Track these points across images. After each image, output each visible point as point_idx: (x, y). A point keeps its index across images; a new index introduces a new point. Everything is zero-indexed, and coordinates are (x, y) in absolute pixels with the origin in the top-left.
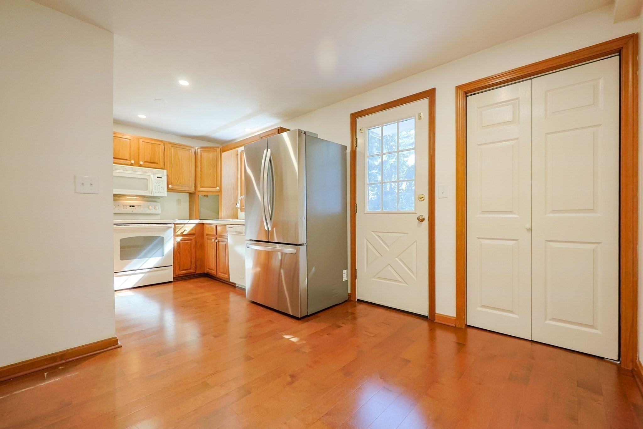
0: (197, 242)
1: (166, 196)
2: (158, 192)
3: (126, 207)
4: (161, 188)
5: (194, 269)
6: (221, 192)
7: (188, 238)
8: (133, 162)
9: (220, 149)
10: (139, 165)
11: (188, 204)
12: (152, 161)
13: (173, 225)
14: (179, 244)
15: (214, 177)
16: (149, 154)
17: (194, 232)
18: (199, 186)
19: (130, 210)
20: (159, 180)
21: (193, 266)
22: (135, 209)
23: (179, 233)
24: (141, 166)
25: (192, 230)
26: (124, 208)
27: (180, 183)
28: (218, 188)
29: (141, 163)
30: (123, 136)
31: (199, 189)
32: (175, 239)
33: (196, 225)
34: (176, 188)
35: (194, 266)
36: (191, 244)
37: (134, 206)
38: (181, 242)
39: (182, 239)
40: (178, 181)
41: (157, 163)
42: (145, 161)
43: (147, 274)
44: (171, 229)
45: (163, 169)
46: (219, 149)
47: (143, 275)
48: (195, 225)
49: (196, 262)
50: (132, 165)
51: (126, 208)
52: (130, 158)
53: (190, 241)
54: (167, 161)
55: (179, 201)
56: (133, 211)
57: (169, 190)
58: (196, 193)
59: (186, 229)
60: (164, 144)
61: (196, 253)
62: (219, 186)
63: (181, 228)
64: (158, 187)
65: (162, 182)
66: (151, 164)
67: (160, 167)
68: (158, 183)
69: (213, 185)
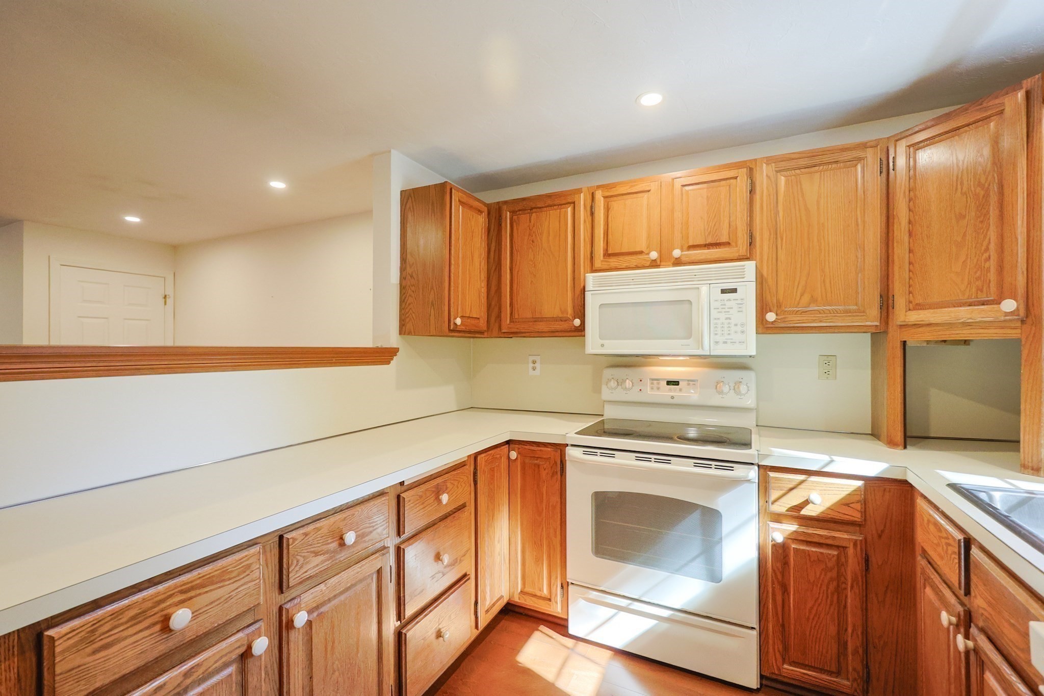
0: (873, 560)
1: (754, 353)
2: (725, 343)
3: (658, 383)
4: (736, 325)
5: (855, 680)
6: (1037, 322)
7: (827, 538)
8: (654, 255)
9: (1028, 95)
10: (673, 260)
11: (869, 372)
12: (709, 241)
13: (753, 473)
14: (781, 550)
16: (702, 218)
17: (857, 517)
18: (900, 302)
19: (668, 393)
20: (729, 300)
21: (850, 669)
22: (680, 390)
23: (781, 507)
24: (678, 262)
25: (845, 503)
26: (652, 388)
27: (813, 300)
28: (1009, 305)
29: (677, 253)
30: (632, 186)
31: (904, 314)
32: (763, 530)
33: (865, 485)
34: (794, 321)
35: (854, 670)
36: (840, 564)
37: (676, 383)
38: (793, 546)
39: (795, 531)
40: (802, 295)
41: (728, 244)
42: (691, 244)
43: (665, 626)
44: (746, 485)
45: (748, 259)
46: (1021, 95)
47: (652, 623)
48: (860, 483)
49: (866, 651)
50: (654, 264)
51: (658, 388)
52: (648, 246)
53: (835, 553)
54: (762, 229)
55: (828, 363)
56: (672, 397)
57: (763, 327)
58: (890, 335)
59: (815, 497)
60: (751, 170)
61: (865, 610)
62: (1021, 290)
63: (791, 489)
64: (723, 324)
65: (738, 304)
66: (708, 249)
67: (736, 255)
68: (724, 310)
69: (982, 291)
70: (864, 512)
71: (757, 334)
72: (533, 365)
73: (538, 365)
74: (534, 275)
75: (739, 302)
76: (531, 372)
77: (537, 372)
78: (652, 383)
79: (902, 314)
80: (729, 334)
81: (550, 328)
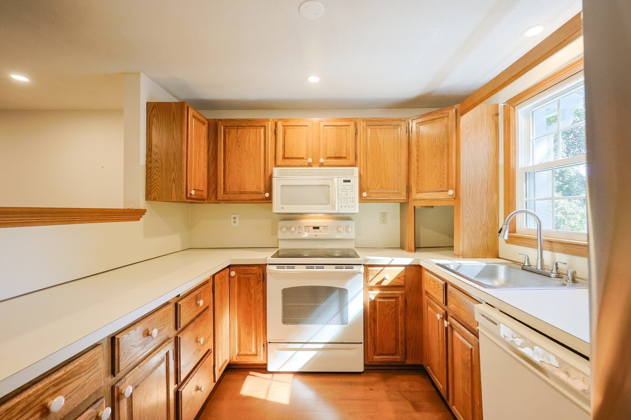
0: (408, 301)
1: (358, 212)
2: (345, 207)
3: (309, 229)
4: (350, 198)
5: (402, 355)
6: (459, 199)
7: (391, 294)
8: (310, 160)
9: (456, 110)
10: (319, 164)
11: (399, 220)
12: (337, 155)
13: (362, 269)
14: (373, 303)
15: (444, 170)
16: (333, 144)
17: (402, 283)
18: (414, 190)
19: (313, 233)
20: (347, 186)
21: (400, 350)
22: (320, 231)
23: (373, 283)
24: (322, 165)
25: (398, 278)
26: (305, 231)
27: (382, 187)
28: (451, 192)
29: (322, 160)
30: (298, 122)
32: (366, 295)
33: (405, 269)
34: (374, 196)
35: (401, 350)
36: (396, 305)
37: (317, 228)
38: (378, 300)
39: (379, 294)
40: (377, 184)
41: (345, 158)
42: (328, 156)
43: (321, 352)
44: (359, 275)
45: (354, 166)
46: (454, 110)
47: (314, 353)
48: (403, 268)
49: (405, 341)
50: (310, 165)
51: (309, 231)
52: (307, 155)
53: (394, 300)
54: (360, 153)
55: (384, 215)
56: (316, 235)
57: (362, 199)
58: (410, 203)
59: (387, 277)
60: (356, 123)
61: (405, 323)
62: (454, 187)
63: (378, 274)
64: (344, 197)
65: (351, 188)
66: (337, 159)
67: (349, 164)
68: (344, 191)
69: (442, 186)
70: (405, 281)
71: (359, 202)
72: (234, 220)
73: (237, 220)
74: (240, 166)
75: (351, 187)
76: (233, 224)
77: (237, 224)
78: (306, 229)
79: (415, 195)
80: (347, 202)
81: (250, 198)
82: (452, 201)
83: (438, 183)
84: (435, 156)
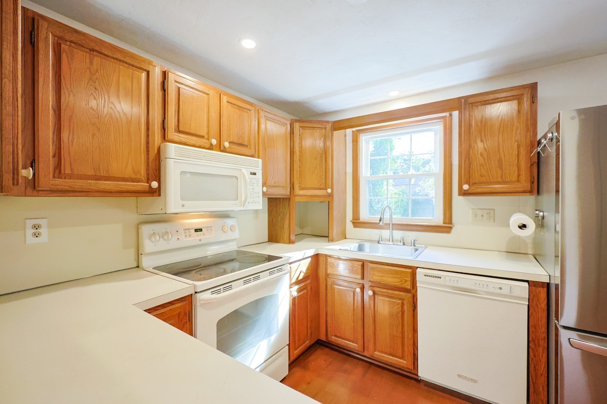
0: (312, 287)
1: (261, 208)
2: (252, 202)
3: (189, 232)
4: (257, 193)
5: (309, 337)
6: (334, 197)
7: (304, 286)
8: (213, 142)
10: (223, 148)
11: (267, 214)
12: (240, 142)
13: (289, 268)
14: (294, 300)
15: (323, 172)
16: (236, 128)
18: (296, 186)
19: (196, 237)
22: (204, 234)
23: (294, 280)
25: (308, 269)
26: (186, 236)
27: (275, 183)
28: (328, 191)
29: (226, 144)
31: (297, 191)
32: (290, 294)
33: (311, 260)
35: (309, 334)
36: (307, 294)
37: (201, 230)
38: (297, 296)
39: (298, 288)
40: (272, 179)
41: (247, 146)
42: (231, 140)
45: (257, 157)
49: (311, 325)
51: (190, 236)
52: (208, 133)
53: (306, 291)
56: (200, 240)
58: (287, 199)
59: (302, 269)
60: (255, 109)
63: (297, 269)
64: (251, 192)
65: (257, 181)
66: (239, 146)
67: (250, 154)
68: (251, 184)
69: (321, 185)
71: (263, 197)
72: (35, 231)
73: (43, 231)
76: (31, 240)
77: (44, 238)
78: (185, 232)
80: (253, 198)
82: (328, 198)
83: (318, 182)
84: (316, 159)
